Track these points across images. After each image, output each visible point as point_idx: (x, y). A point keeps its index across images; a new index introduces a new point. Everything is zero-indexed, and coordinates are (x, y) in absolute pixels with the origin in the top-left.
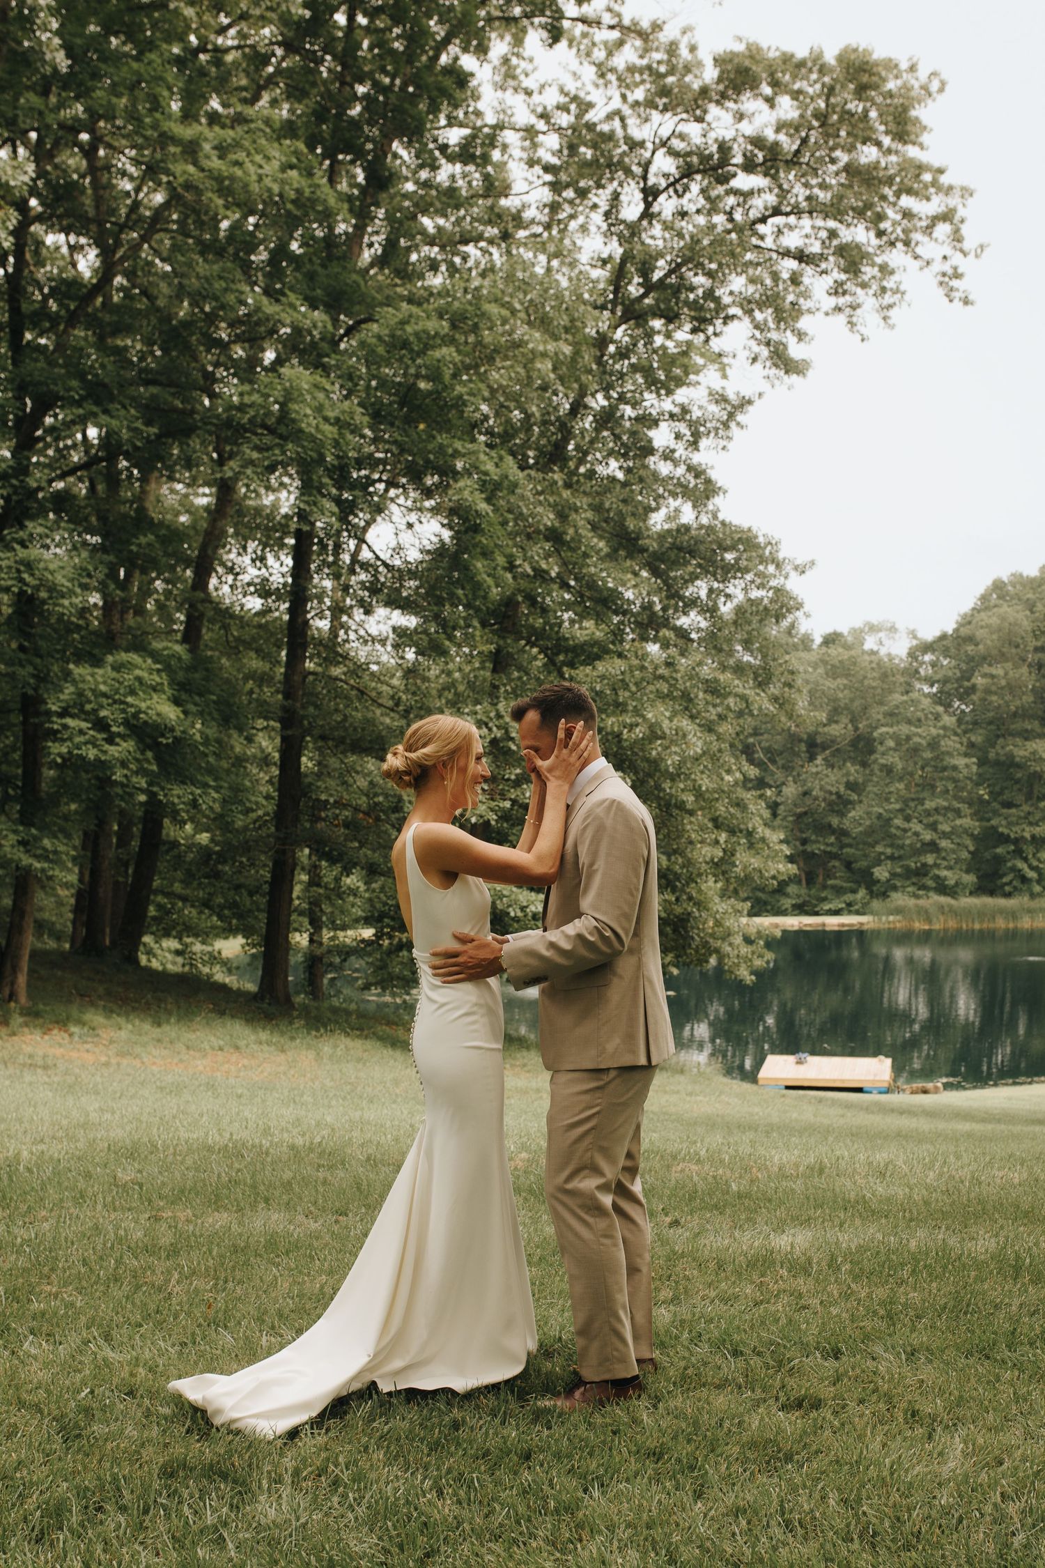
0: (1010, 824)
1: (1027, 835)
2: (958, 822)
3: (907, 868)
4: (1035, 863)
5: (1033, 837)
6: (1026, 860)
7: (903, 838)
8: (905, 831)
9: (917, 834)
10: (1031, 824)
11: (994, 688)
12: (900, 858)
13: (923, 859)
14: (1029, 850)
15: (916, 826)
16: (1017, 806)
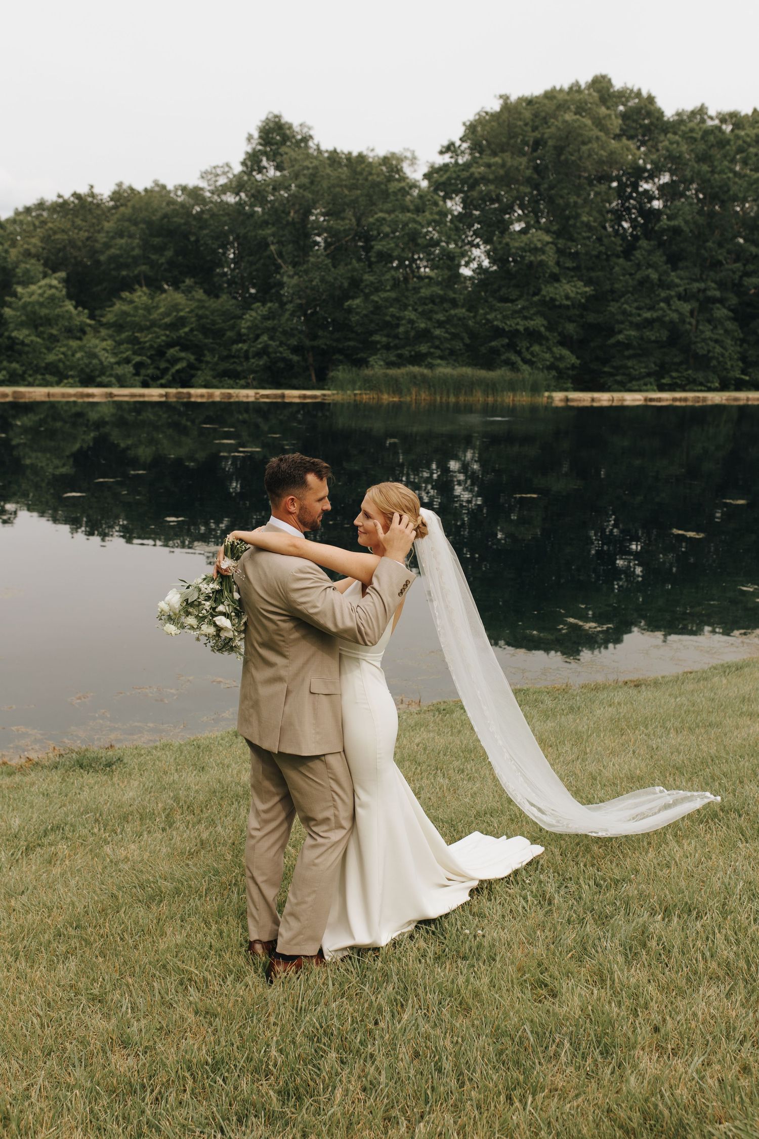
0: (505, 317)
1: (521, 328)
2: (453, 312)
3: (400, 356)
4: (529, 357)
5: (526, 329)
6: (519, 353)
7: (398, 326)
8: (399, 318)
9: (411, 322)
10: (525, 318)
11: (491, 177)
12: (396, 347)
13: (417, 348)
14: (523, 344)
15: (410, 314)
16: (512, 301)
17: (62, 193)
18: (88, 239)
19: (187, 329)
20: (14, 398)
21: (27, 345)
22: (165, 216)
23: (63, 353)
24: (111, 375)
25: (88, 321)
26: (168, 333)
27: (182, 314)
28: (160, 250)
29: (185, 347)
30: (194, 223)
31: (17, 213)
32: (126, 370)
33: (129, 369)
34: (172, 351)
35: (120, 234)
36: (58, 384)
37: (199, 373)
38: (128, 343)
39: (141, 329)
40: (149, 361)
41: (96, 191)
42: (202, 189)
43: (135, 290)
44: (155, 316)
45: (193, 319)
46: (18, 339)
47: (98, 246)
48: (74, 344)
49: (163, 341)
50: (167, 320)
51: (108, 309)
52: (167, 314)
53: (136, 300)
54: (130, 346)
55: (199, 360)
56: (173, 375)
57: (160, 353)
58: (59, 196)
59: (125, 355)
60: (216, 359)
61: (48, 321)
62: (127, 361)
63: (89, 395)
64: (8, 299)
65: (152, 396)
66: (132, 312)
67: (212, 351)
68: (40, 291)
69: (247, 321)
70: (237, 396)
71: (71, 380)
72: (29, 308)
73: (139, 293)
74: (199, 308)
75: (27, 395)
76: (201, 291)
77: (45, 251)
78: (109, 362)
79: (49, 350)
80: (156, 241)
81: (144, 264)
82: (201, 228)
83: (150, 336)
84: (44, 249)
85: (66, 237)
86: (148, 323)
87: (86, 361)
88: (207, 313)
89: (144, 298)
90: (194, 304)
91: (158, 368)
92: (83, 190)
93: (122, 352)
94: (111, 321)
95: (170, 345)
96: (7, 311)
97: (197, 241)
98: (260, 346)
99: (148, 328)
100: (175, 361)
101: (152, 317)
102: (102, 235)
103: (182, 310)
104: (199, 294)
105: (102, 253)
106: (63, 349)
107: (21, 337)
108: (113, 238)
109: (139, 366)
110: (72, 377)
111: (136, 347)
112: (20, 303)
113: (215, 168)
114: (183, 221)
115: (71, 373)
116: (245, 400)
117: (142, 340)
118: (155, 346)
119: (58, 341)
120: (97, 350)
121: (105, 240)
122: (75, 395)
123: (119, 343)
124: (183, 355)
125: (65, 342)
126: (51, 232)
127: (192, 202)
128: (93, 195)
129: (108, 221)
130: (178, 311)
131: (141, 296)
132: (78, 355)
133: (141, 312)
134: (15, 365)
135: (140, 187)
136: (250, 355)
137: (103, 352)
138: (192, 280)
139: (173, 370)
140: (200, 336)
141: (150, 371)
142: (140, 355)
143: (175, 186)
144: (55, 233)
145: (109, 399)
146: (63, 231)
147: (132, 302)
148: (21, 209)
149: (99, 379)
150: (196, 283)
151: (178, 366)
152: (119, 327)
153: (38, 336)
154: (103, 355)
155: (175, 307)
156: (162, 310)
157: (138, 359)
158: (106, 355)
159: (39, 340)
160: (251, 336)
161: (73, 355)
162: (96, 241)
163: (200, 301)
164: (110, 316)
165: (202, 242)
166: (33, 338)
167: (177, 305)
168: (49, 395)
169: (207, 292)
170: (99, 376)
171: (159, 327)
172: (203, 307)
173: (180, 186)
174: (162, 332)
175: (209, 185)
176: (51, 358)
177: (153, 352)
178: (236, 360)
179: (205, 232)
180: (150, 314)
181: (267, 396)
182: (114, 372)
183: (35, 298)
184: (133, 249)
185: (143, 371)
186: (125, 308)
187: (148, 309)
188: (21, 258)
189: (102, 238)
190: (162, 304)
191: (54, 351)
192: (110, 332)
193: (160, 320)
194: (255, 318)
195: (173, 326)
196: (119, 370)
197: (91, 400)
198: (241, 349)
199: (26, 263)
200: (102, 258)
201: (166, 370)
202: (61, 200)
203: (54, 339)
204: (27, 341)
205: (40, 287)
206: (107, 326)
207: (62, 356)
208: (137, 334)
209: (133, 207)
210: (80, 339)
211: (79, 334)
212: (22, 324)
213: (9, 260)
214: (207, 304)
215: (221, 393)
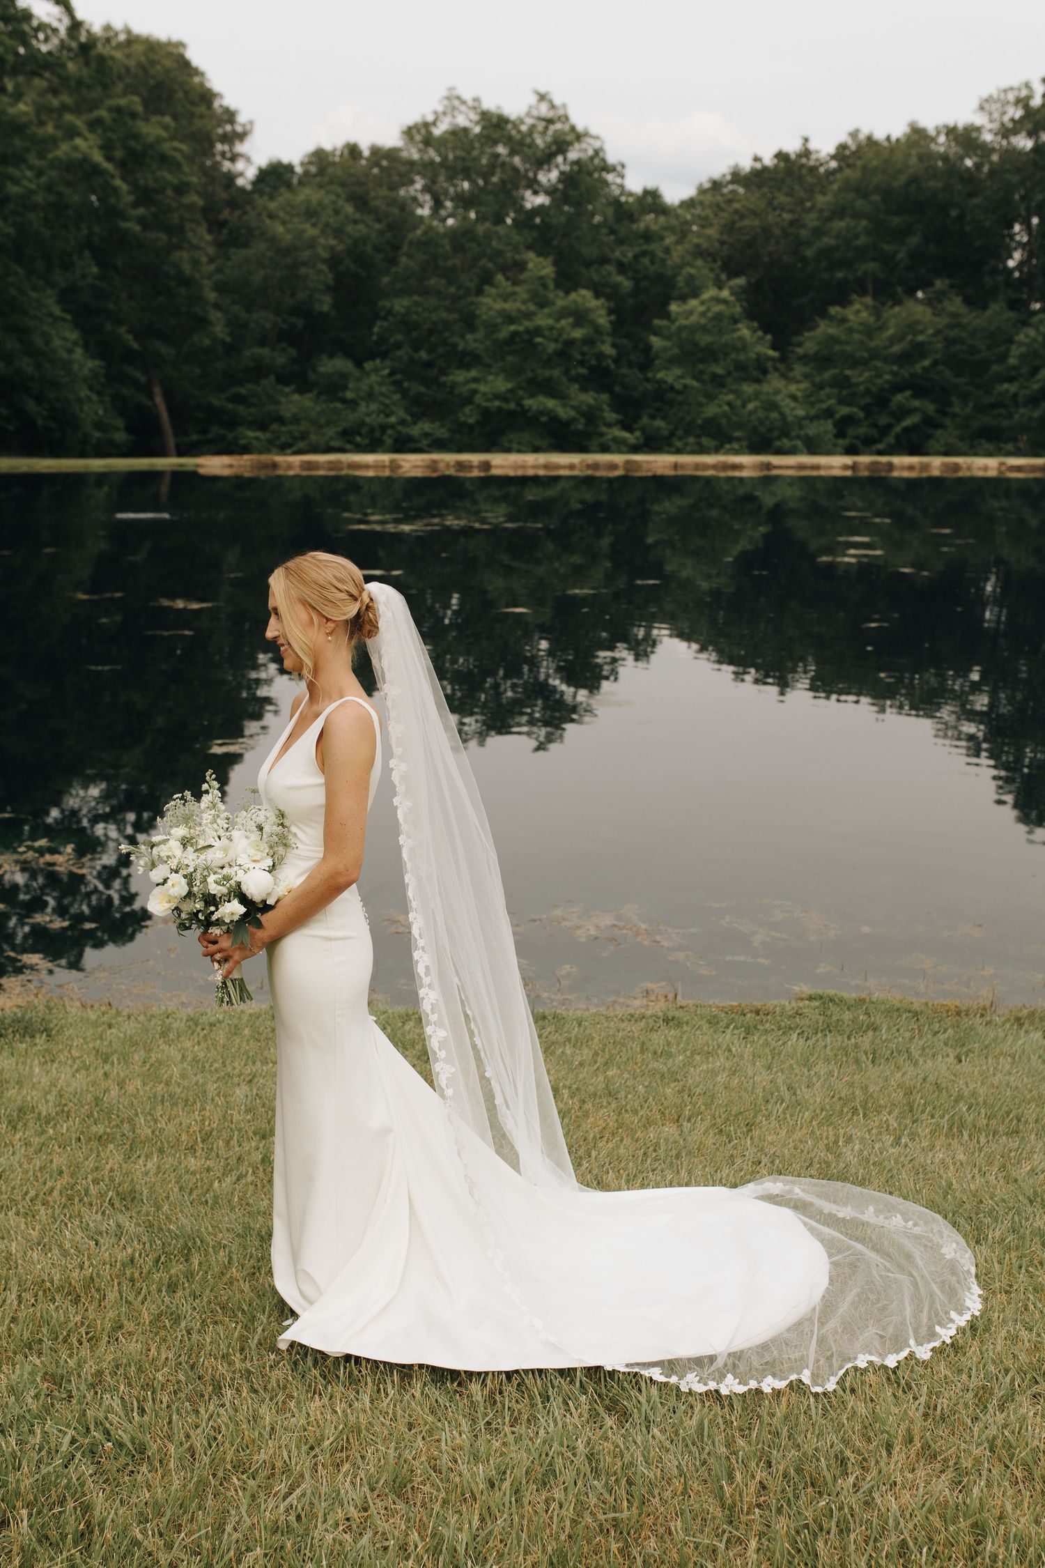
17: (760, 154)
18: (792, 223)
19: (926, 363)
20: (627, 470)
21: (679, 392)
22: (914, 180)
23: (729, 404)
24: (798, 437)
25: (771, 353)
26: (895, 368)
27: (920, 338)
28: (899, 235)
29: (920, 391)
30: (959, 187)
31: (702, 191)
32: (822, 429)
33: (828, 426)
34: (899, 398)
35: (839, 212)
36: (717, 450)
37: (939, 432)
38: (831, 386)
39: (855, 363)
40: (861, 414)
41: (812, 146)
42: (978, 129)
43: (851, 303)
44: (878, 341)
45: (939, 346)
46: (665, 382)
47: (804, 233)
48: (748, 389)
49: (887, 381)
50: (896, 349)
51: (807, 334)
52: (898, 338)
53: (852, 317)
54: (835, 391)
55: (943, 413)
56: (897, 437)
57: (881, 400)
58: (757, 159)
59: (824, 406)
60: (968, 410)
61: (711, 354)
62: (829, 413)
63: (735, 467)
64: (657, 322)
65: (831, 467)
66: (843, 337)
67: (964, 397)
68: (702, 308)
69: (1021, 344)
70: (969, 468)
71: (736, 446)
72: (684, 335)
73: (857, 306)
74: (951, 327)
75: (645, 466)
76: (958, 300)
77: (726, 247)
78: (796, 417)
79: (711, 397)
80: (896, 221)
81: (874, 259)
82: (971, 195)
83: (867, 374)
84: (722, 243)
85: (757, 223)
86: (866, 355)
87: (761, 414)
88: (964, 334)
89: (864, 314)
90: (942, 322)
91: (875, 426)
92: (792, 146)
93: (822, 401)
94: (811, 352)
95: (898, 388)
96: (655, 341)
97: (961, 217)
98: (1036, 387)
99: (864, 363)
100: (904, 412)
101: (872, 344)
102: (813, 215)
103: (922, 332)
104: (955, 304)
105: (809, 244)
106: (731, 397)
107: (670, 380)
108: (829, 219)
109: (843, 426)
110: (738, 440)
111: (845, 392)
112: (674, 328)
113: (1005, 91)
114: (940, 185)
115: (737, 434)
116: (980, 474)
117: (854, 380)
118: (874, 389)
119: (723, 386)
120: (779, 398)
121: (816, 223)
122: (714, 467)
123: (820, 387)
124: (916, 403)
125: (734, 387)
126: (736, 217)
127: (960, 150)
128: (806, 153)
129: (824, 194)
130: (916, 333)
131: (858, 311)
132: (750, 406)
133: (856, 336)
134: (659, 423)
135: (880, 135)
136: (1021, 399)
137: (788, 401)
138: (947, 281)
139: (898, 429)
140: (948, 373)
141: (862, 431)
142: (849, 405)
143: (937, 128)
144: (742, 217)
145: (766, 473)
146: (754, 213)
147: (844, 320)
148: (707, 185)
149: (777, 444)
150: (952, 286)
151: (907, 422)
152: (823, 360)
153: (695, 378)
154: (786, 404)
155: (913, 327)
156: (890, 332)
157: (844, 410)
158: (793, 405)
159: (695, 384)
160: (1025, 370)
161: (744, 406)
162: (804, 226)
163: (954, 315)
164: (809, 342)
165: (969, 218)
166: (689, 381)
167: (917, 322)
168: (676, 466)
169: (968, 301)
170: (779, 438)
171: (885, 360)
172: (959, 325)
173: (946, 126)
174: (887, 368)
175: (991, 121)
176: (711, 410)
177: (868, 400)
178: (1003, 411)
179: (976, 201)
180: (870, 337)
181: (1019, 469)
182: (802, 433)
183: (694, 318)
184: (857, 236)
185: (851, 431)
186: (832, 331)
187: (869, 332)
188: (688, 258)
189: (812, 220)
190: (892, 322)
191: (716, 401)
192: (807, 370)
193: (886, 348)
194: (1034, 340)
195: (906, 358)
196: (812, 430)
197: (737, 474)
198: (1007, 391)
199: (692, 266)
200: (809, 253)
201: (889, 427)
202: (758, 166)
203: (718, 381)
204: (678, 386)
205: (703, 303)
206: (804, 359)
207: (726, 408)
208: (848, 372)
209: (864, 168)
210: (758, 381)
211: (755, 374)
212: (673, 362)
213: (669, 263)
214: (965, 321)
215: (944, 465)
